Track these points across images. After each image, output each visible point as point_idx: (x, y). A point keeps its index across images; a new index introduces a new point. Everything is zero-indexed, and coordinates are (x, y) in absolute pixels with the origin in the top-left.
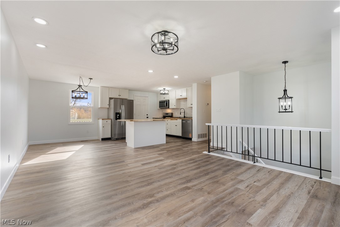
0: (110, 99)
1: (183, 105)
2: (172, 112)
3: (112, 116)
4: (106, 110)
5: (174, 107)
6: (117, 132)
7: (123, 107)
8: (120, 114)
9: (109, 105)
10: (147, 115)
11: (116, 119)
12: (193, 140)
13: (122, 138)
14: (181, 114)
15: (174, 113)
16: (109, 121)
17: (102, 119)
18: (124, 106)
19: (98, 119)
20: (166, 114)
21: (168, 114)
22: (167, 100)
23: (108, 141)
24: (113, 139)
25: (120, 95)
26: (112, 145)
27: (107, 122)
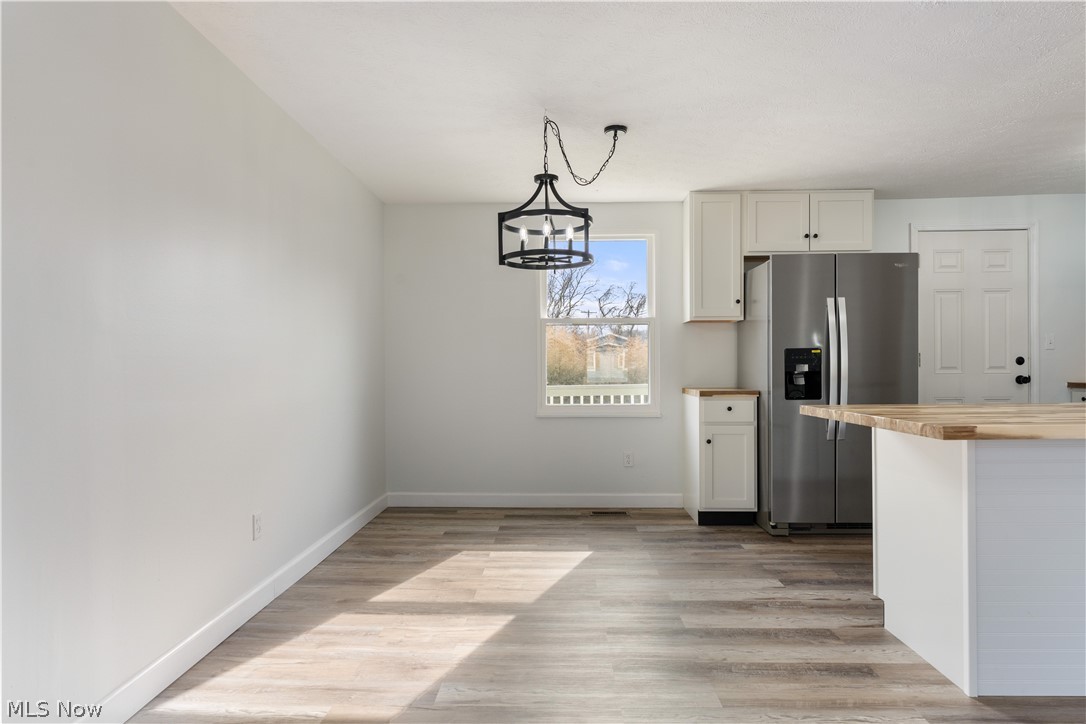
0: (752, 261)
3: (763, 372)
4: (728, 337)
6: (796, 472)
7: (839, 313)
8: (815, 361)
9: (746, 301)
10: (1020, 361)
11: (792, 392)
13: (830, 526)
16: (746, 407)
17: (702, 394)
18: (842, 301)
19: (684, 391)
23: (738, 532)
24: (773, 527)
25: (816, 236)
26: (764, 589)
27: (730, 409)
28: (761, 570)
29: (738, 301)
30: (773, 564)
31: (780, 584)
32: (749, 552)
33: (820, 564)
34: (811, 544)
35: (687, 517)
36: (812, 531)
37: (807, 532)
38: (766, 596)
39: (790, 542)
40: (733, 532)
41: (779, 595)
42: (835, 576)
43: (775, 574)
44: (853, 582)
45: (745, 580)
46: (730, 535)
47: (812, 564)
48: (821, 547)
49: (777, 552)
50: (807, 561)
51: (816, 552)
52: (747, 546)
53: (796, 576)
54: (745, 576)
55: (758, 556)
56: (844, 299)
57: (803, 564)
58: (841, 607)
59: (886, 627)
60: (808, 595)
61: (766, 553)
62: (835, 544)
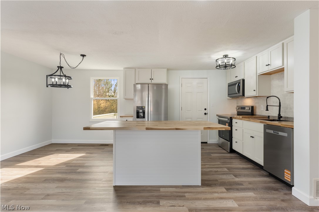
1: (274, 87)
7: (149, 98)
8: (143, 108)
10: (205, 109)
11: (138, 116)
12: (295, 192)
14: (268, 110)
15: (255, 106)
17: (120, 117)
18: (149, 95)
20: (242, 108)
22: (240, 80)
25: (153, 79)
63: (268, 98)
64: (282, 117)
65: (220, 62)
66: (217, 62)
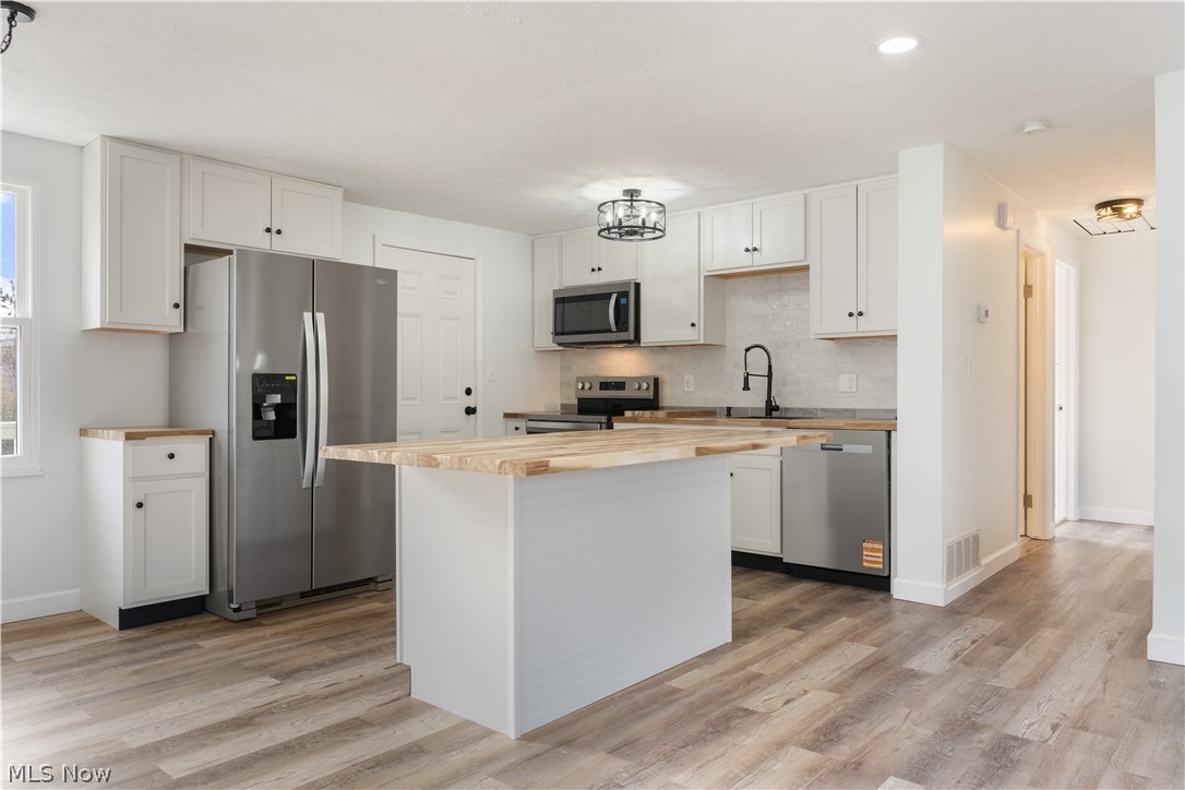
1: (749, 319)
2: (656, 374)
5: (687, 335)
7: (316, 329)
9: (186, 306)
10: (468, 392)
11: (259, 430)
12: (901, 588)
14: (746, 388)
15: (665, 376)
16: (193, 452)
17: (129, 437)
18: (321, 317)
19: (83, 432)
20: (605, 385)
21: (620, 385)
22: (627, 284)
23: (185, 627)
24: (235, 610)
25: (279, 232)
26: (257, 693)
27: (171, 456)
28: (238, 670)
29: (177, 306)
30: (253, 658)
31: (274, 681)
32: (213, 650)
33: (311, 643)
34: (287, 622)
35: (94, 622)
36: (284, 605)
37: (278, 608)
38: (265, 701)
39: (260, 625)
40: (178, 628)
41: (280, 695)
42: (333, 654)
43: (262, 669)
44: (356, 655)
45: (227, 689)
46: (176, 634)
47: (301, 645)
48: (300, 623)
49: (251, 641)
50: (293, 644)
51: (297, 630)
52: (207, 644)
53: (289, 665)
54: (224, 684)
55: (230, 652)
56: (322, 314)
57: (290, 648)
58: (358, 688)
59: (413, 695)
60: (314, 684)
61: (237, 646)
62: (314, 616)
63: (747, 350)
64: (777, 408)
65: (609, 218)
66: (601, 212)
